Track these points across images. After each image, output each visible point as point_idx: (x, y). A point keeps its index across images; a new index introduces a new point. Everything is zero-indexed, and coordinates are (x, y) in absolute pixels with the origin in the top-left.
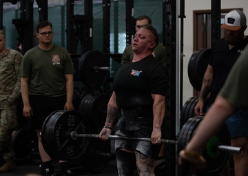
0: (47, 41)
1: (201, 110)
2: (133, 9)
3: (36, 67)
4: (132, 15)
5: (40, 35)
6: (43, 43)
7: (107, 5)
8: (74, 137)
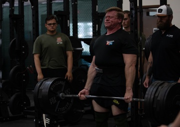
0: (52, 30)
1: (147, 84)
2: (97, 6)
3: (45, 46)
4: (97, 10)
5: (48, 25)
6: (50, 31)
7: (75, 3)
8: (63, 97)
